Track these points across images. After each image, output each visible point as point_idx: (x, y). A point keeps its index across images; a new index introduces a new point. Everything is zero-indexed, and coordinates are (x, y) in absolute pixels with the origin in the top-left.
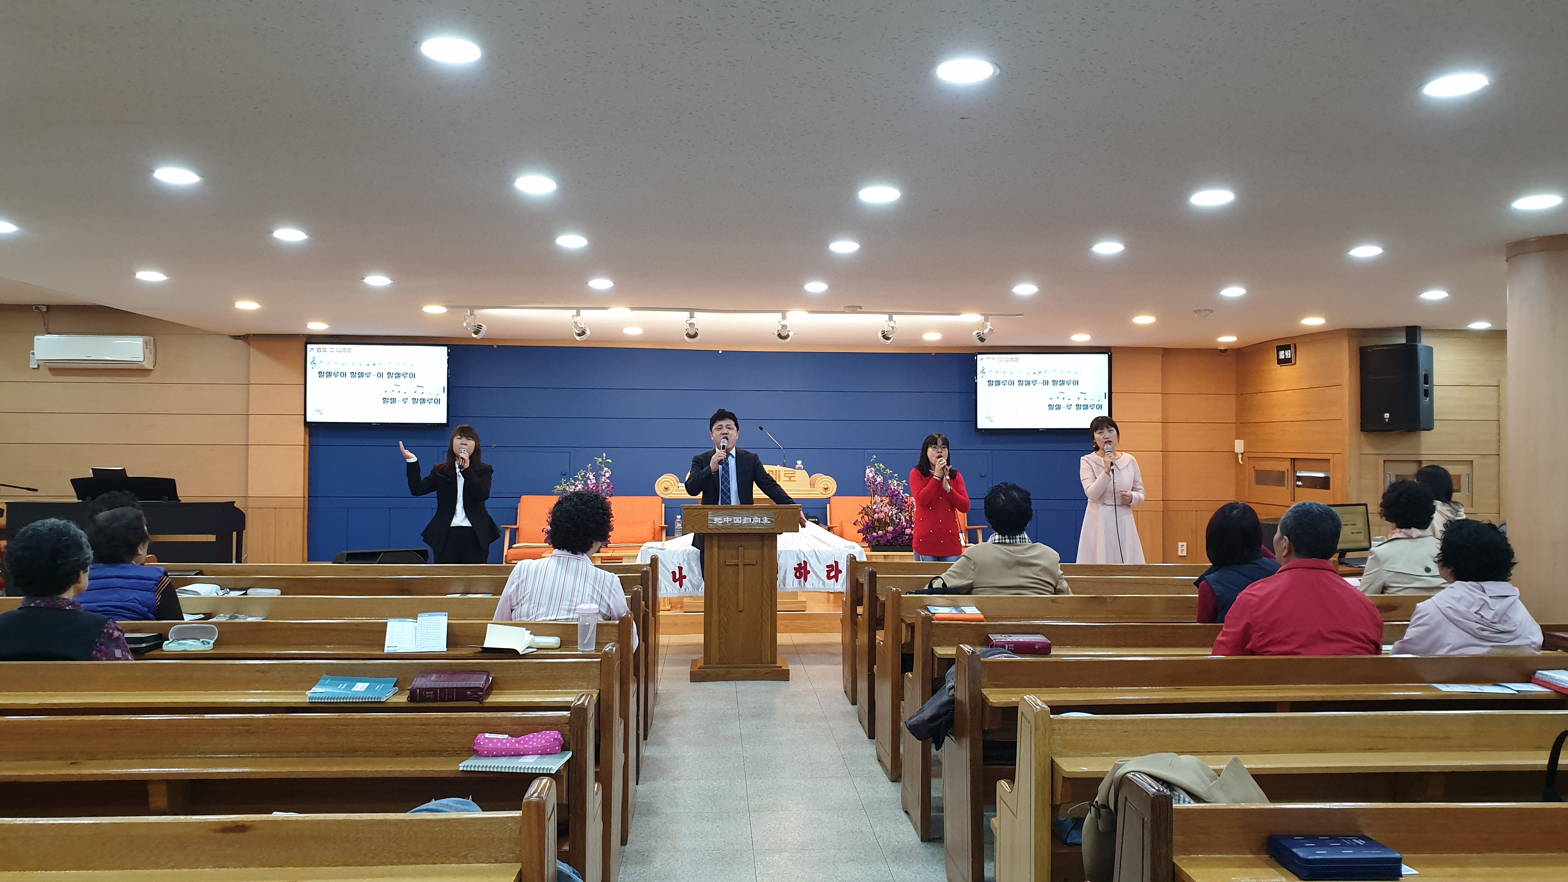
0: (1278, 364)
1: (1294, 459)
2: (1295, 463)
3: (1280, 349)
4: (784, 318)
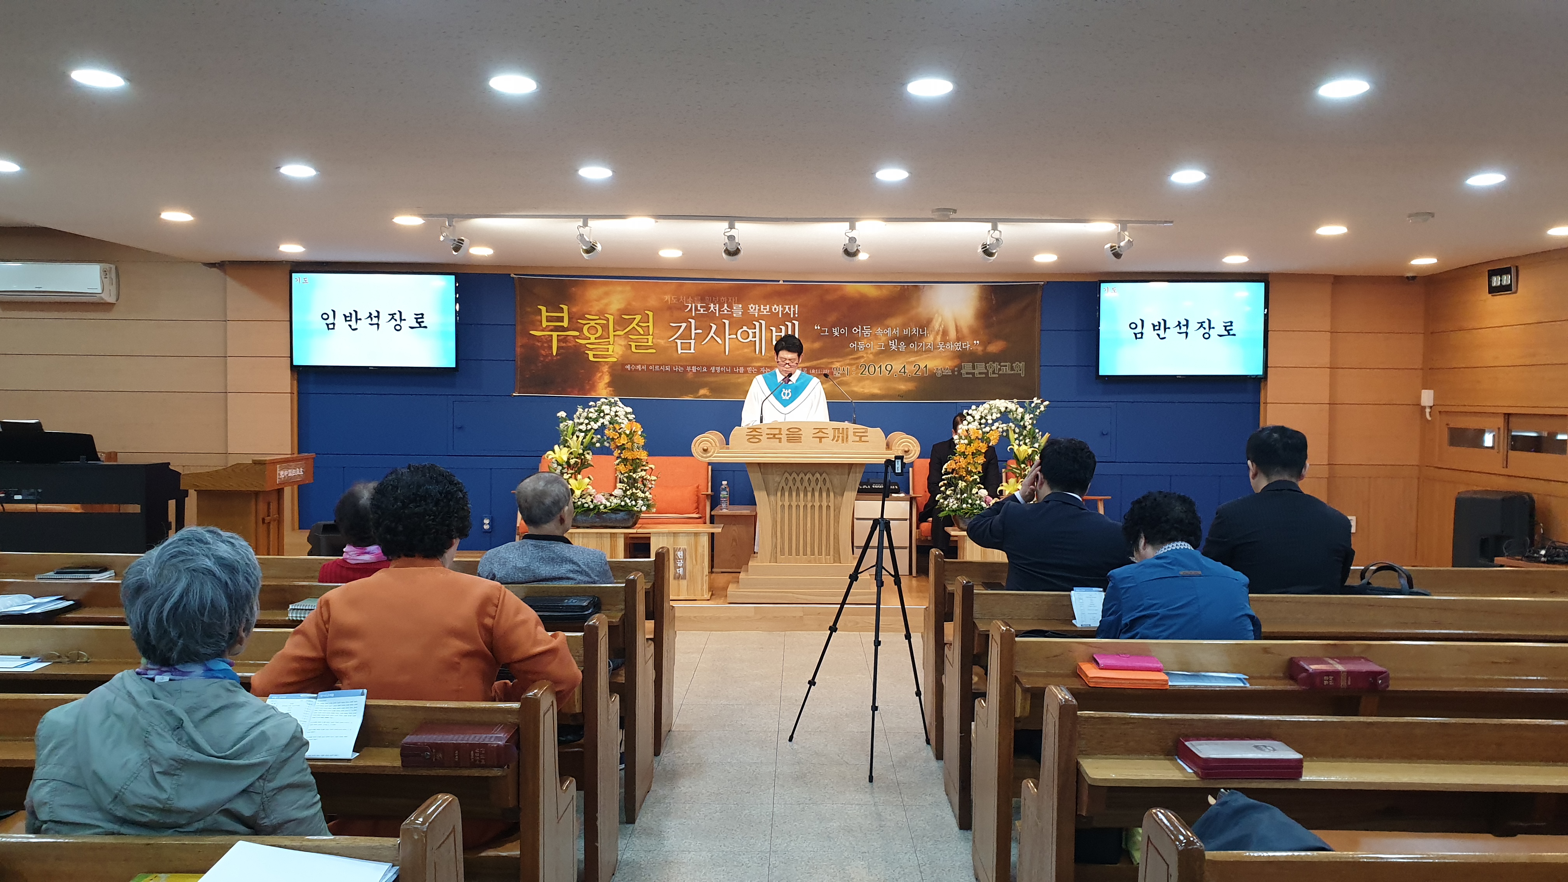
0: (1489, 293)
1: (1509, 414)
2: (1510, 419)
3: (1492, 273)
4: (852, 227)
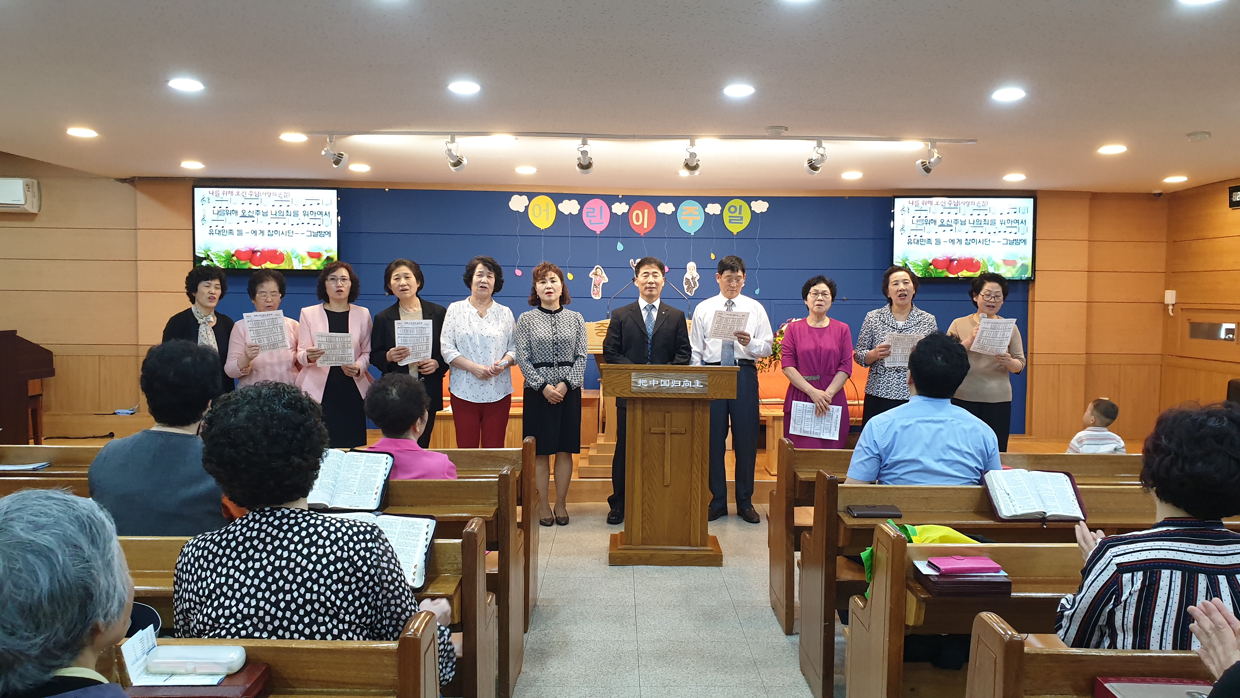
0: (1231, 207)
3: (1233, 190)
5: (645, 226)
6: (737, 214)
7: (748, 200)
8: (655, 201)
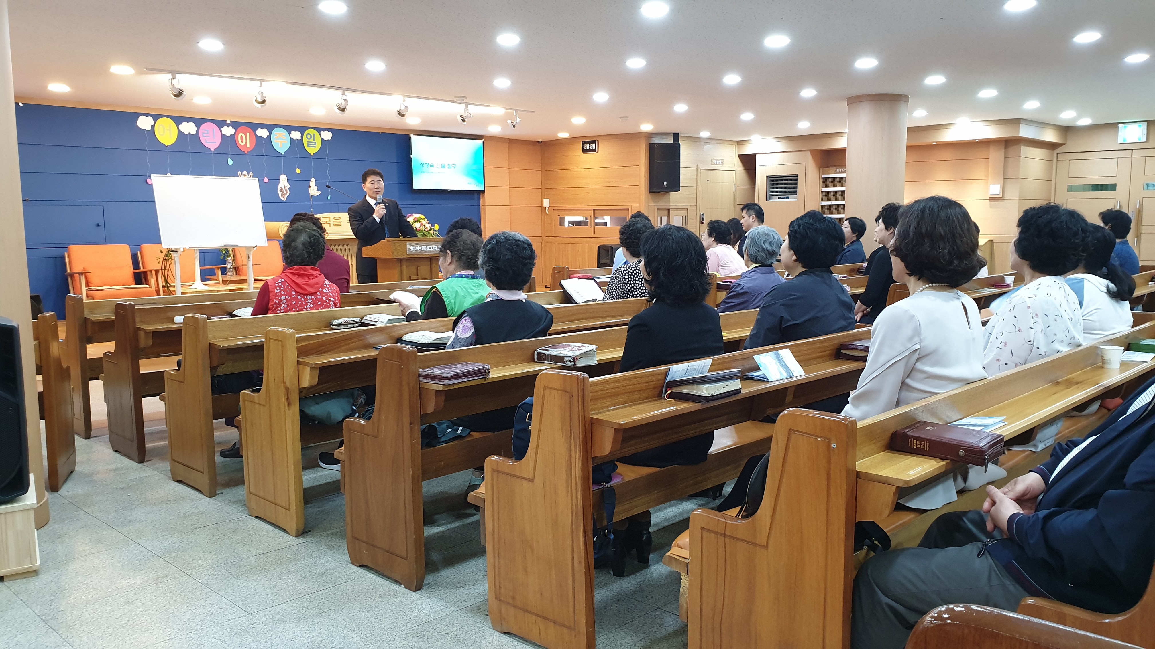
0: (582, 152)
1: (595, 209)
2: (595, 212)
3: (585, 143)
5: (248, 146)
6: (312, 140)
7: (319, 130)
8: (254, 127)
